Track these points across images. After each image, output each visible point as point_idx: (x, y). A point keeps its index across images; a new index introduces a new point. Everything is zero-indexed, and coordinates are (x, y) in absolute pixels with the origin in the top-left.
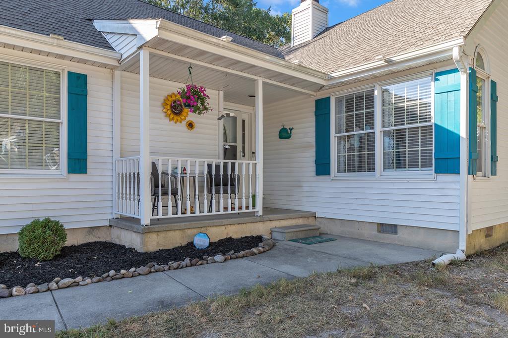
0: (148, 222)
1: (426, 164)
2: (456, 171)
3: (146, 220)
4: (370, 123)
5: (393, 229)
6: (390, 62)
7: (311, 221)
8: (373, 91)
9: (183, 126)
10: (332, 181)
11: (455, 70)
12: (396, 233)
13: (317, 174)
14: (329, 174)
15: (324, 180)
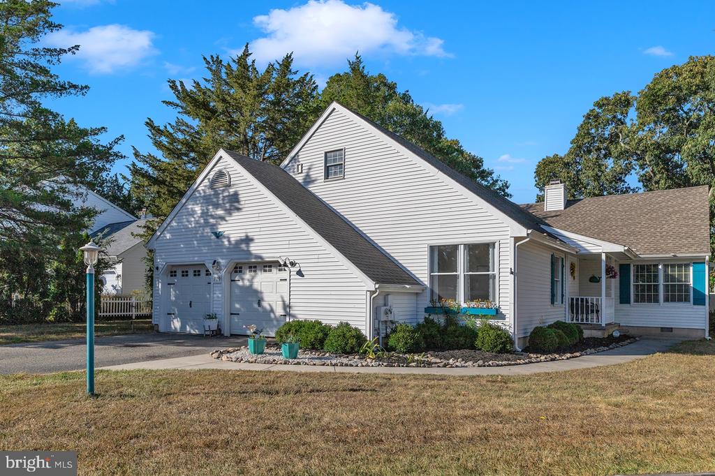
1: (687, 300)
2: (704, 304)
3: (603, 325)
4: (656, 280)
5: (671, 330)
8: (657, 265)
9: (573, 278)
10: (632, 307)
11: (704, 263)
12: (672, 331)
13: (621, 303)
14: (629, 303)
15: (625, 306)
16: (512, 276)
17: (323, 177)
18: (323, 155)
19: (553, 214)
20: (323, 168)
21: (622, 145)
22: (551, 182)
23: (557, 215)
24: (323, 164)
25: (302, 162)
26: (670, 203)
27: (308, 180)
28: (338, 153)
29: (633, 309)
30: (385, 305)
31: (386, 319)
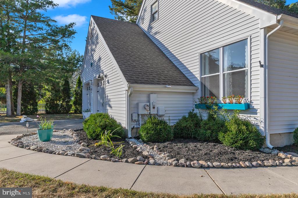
16: (262, 69)
17: (151, 22)
18: (150, 8)
20: (150, 16)
24: (150, 14)
28: (156, 3)
30: (149, 101)
31: (146, 112)
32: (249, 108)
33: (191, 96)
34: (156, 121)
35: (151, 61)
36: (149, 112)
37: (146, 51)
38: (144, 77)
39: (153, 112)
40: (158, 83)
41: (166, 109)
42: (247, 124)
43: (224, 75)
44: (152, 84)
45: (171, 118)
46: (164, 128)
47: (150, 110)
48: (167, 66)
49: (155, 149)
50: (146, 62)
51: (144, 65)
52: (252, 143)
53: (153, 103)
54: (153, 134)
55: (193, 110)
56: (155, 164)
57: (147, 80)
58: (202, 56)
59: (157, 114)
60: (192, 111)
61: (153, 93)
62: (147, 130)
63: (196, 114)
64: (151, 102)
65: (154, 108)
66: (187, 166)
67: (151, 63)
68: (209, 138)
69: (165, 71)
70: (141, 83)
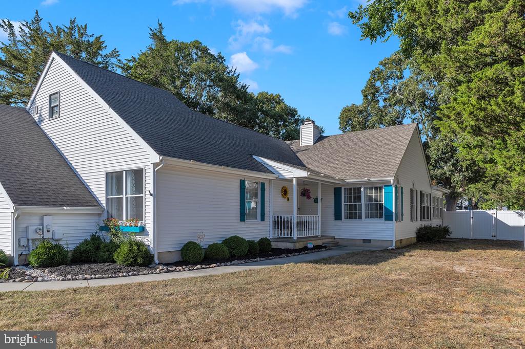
0: (296, 239)
1: (381, 216)
2: (392, 220)
3: (295, 238)
4: (360, 200)
5: (369, 241)
6: (369, 180)
7: (333, 240)
8: (361, 188)
9: (286, 200)
10: (343, 222)
11: (391, 186)
12: (370, 243)
13: (335, 219)
14: (341, 220)
15: (338, 222)
16: (152, 197)
17: (48, 117)
18: (48, 98)
19: (304, 149)
20: (48, 109)
21: (398, 95)
22: (305, 123)
23: (306, 149)
24: (48, 106)
25: (37, 105)
26: (385, 137)
27: (41, 119)
28: (57, 95)
29: (343, 224)
30: (42, 224)
31: (38, 237)
32: (143, 230)
33: (97, 217)
34: (49, 245)
35: (47, 174)
36: (42, 236)
37: (40, 158)
38: (35, 197)
39: (47, 236)
40: (54, 204)
41: (64, 232)
42: (139, 245)
43: (127, 198)
44: (46, 205)
45: (69, 242)
46: (59, 253)
47: (43, 234)
48: (69, 181)
49: (45, 272)
50: (39, 175)
51: (36, 180)
52: (140, 260)
53: (47, 226)
54: (45, 259)
55: (96, 233)
56: (43, 281)
57: (39, 200)
58: (109, 176)
59: (53, 238)
60: (94, 234)
61: (46, 215)
62: (38, 255)
63: (99, 237)
64: (45, 224)
65: (48, 231)
66: (73, 280)
67: (47, 176)
68: (107, 259)
69: (65, 188)
70: (32, 205)
